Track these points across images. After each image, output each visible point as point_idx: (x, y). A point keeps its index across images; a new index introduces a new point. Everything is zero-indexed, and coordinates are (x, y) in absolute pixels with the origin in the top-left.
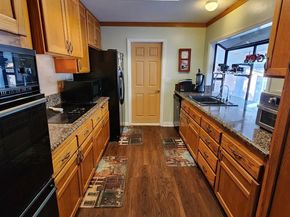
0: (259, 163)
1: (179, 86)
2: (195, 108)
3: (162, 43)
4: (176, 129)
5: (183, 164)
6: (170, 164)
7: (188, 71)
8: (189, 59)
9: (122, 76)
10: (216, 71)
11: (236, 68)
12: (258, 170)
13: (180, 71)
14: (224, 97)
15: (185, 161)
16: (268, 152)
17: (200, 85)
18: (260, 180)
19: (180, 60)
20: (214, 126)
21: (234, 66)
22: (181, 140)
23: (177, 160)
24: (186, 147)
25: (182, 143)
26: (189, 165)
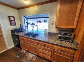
1: (14, 31)
7: (15, 25)
8: (14, 20)
13: (11, 25)
17: (22, 29)
22: (23, 50)
23: (30, 60)
24: (28, 52)
25: (25, 51)
26: (35, 58)
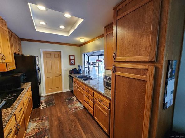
0: (108, 102)
1: (71, 72)
2: (81, 82)
3: (60, 52)
4: (72, 92)
5: (78, 109)
6: (72, 111)
7: (74, 64)
8: (74, 59)
9: (39, 69)
10: (86, 64)
11: (93, 64)
12: (108, 104)
13: (70, 64)
14: (91, 76)
15: (79, 107)
16: (111, 97)
17: (80, 70)
18: (110, 108)
19: (70, 60)
20: (90, 90)
21: (92, 63)
22: (75, 97)
23: (75, 108)
24: (78, 100)
25: (76, 98)
26: (81, 109)
